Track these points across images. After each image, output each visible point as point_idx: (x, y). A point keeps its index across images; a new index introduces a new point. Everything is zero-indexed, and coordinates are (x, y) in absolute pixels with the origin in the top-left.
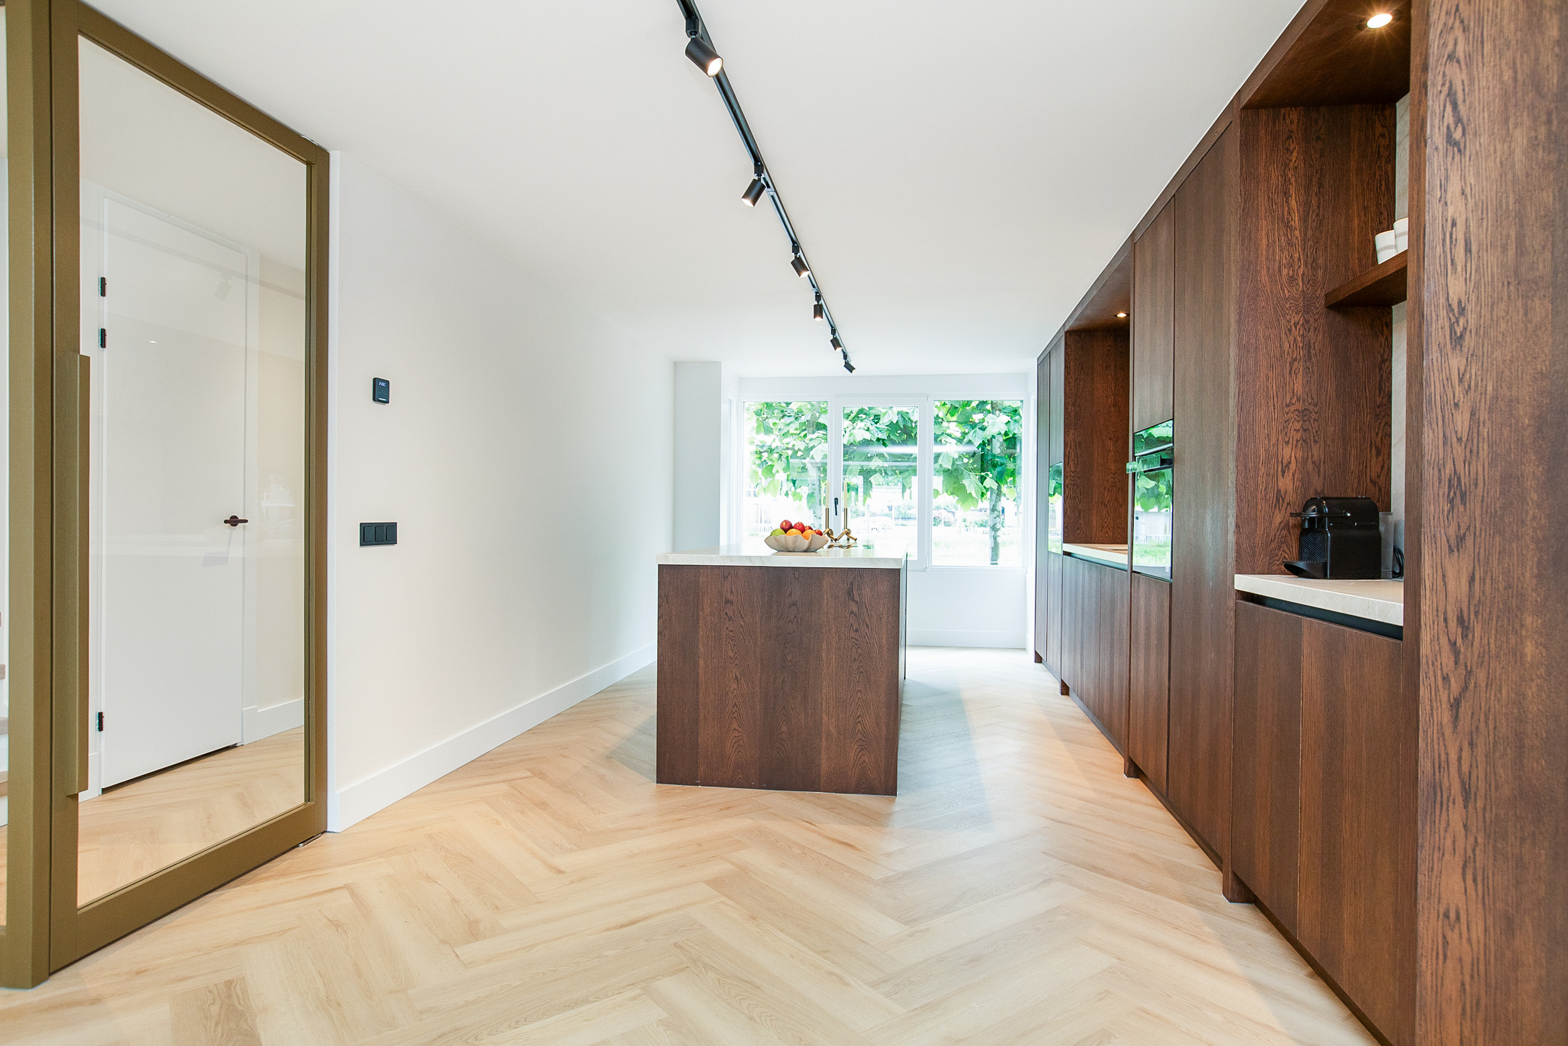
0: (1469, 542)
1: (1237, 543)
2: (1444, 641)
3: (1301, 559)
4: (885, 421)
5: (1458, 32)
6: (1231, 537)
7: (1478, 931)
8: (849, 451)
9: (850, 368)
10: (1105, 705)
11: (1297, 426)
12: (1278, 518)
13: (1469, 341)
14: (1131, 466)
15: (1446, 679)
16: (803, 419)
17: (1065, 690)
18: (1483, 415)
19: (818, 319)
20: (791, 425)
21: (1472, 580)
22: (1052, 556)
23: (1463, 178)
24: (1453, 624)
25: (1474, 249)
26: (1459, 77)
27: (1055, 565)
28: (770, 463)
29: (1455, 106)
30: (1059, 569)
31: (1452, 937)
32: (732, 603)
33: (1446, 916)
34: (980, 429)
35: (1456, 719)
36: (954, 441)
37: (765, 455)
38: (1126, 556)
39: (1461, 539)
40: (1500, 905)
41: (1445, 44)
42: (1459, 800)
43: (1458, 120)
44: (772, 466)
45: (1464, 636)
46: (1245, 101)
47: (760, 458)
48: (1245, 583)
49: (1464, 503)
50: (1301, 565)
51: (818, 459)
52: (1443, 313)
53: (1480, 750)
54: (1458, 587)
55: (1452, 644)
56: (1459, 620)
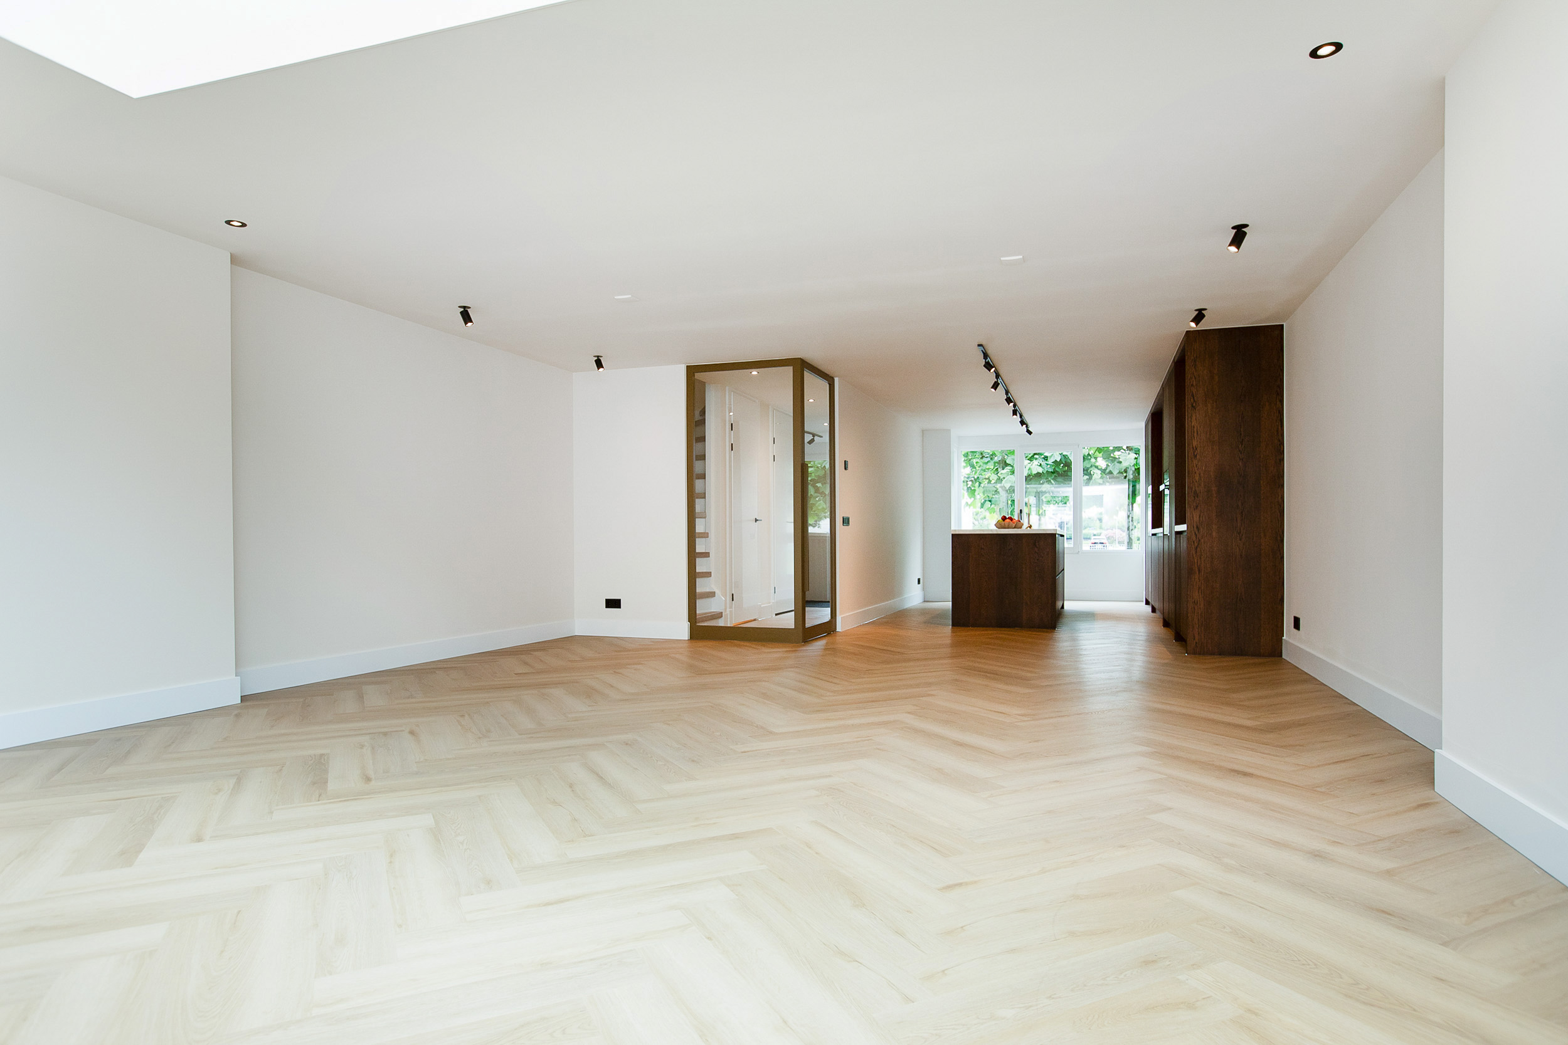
0: (1199, 507)
2: (1193, 532)
4: (1050, 461)
5: (1194, 379)
6: (1175, 513)
7: (1202, 606)
8: (1029, 478)
9: (1029, 432)
12: (1178, 502)
13: (1198, 456)
15: (1194, 542)
16: (996, 459)
17: (1153, 609)
18: (1202, 475)
19: (1015, 416)
20: (989, 464)
21: (1200, 517)
23: (1196, 416)
24: (1195, 528)
25: (1199, 433)
26: (1194, 391)
28: (973, 488)
29: (1193, 397)
30: (1151, 543)
31: (1196, 608)
32: (984, 549)
33: (1194, 602)
34: (1118, 462)
35: (1196, 552)
36: (1099, 472)
37: (970, 483)
38: (1163, 529)
39: (1197, 507)
40: (1208, 599)
41: (1190, 382)
42: (1197, 573)
43: (1194, 401)
44: (975, 490)
45: (1198, 531)
46: (1175, 360)
47: (967, 485)
48: (1176, 528)
49: (1197, 497)
50: (1180, 519)
51: (1007, 486)
52: (1192, 450)
53: (1203, 560)
54: (1196, 519)
55: (1195, 533)
56: (1197, 527)
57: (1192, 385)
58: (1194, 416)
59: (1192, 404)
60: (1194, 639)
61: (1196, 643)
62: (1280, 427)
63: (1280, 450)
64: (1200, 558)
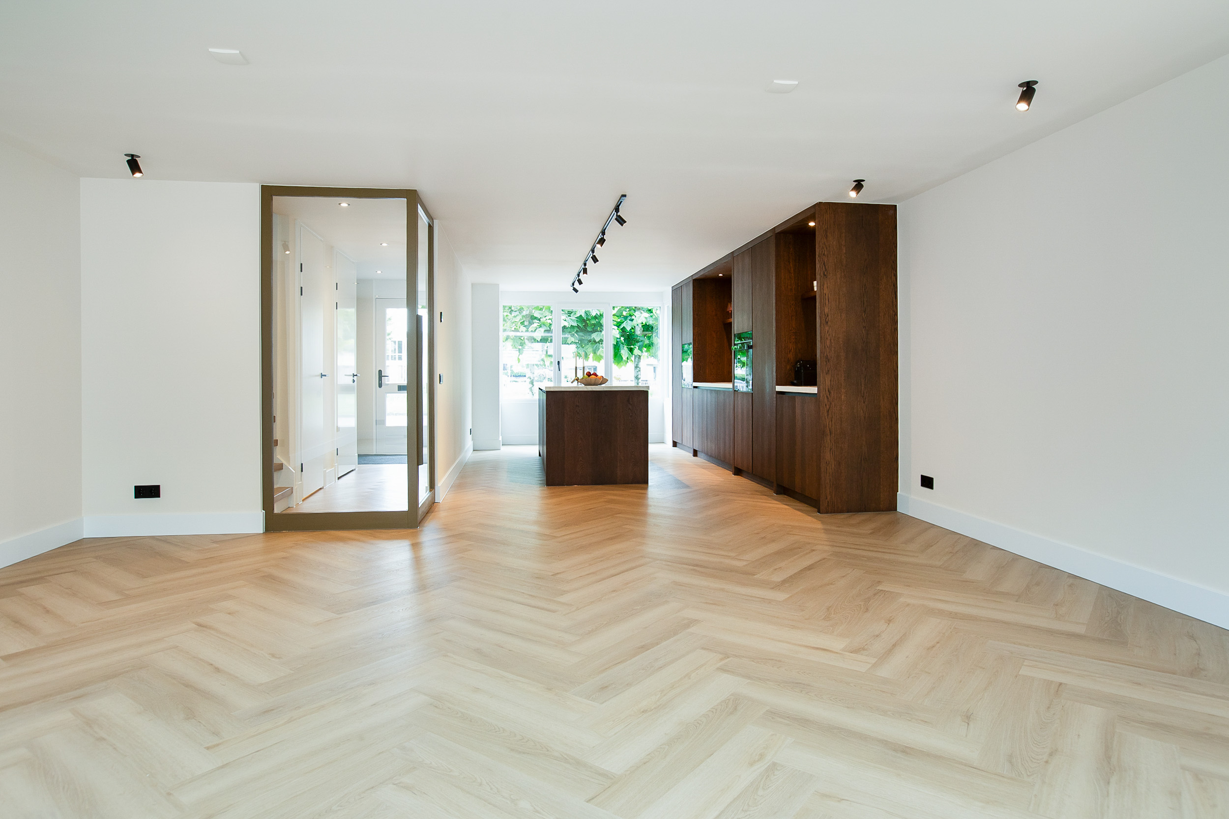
0: (830, 372)
1: (776, 376)
2: (825, 395)
3: (796, 380)
5: (825, 249)
6: (774, 374)
7: (833, 466)
10: (721, 450)
11: (794, 337)
12: (788, 367)
13: (829, 323)
14: (733, 348)
15: (826, 405)
17: (695, 453)
18: (832, 341)
21: (831, 381)
22: (685, 390)
23: (827, 284)
24: (827, 391)
25: (830, 301)
26: (826, 260)
27: (687, 395)
29: (825, 266)
30: (690, 395)
31: (828, 468)
33: (827, 463)
35: (828, 415)
38: (732, 385)
39: (828, 371)
40: (838, 459)
41: (822, 252)
42: (829, 434)
43: (826, 270)
45: (829, 395)
46: (777, 231)
48: (779, 388)
49: (829, 362)
50: (795, 382)
52: (824, 316)
54: (828, 383)
55: (827, 397)
56: (829, 391)
57: (824, 254)
58: (825, 283)
59: (824, 273)
60: (827, 498)
61: (828, 502)
62: (894, 299)
63: (894, 320)
64: (832, 421)
